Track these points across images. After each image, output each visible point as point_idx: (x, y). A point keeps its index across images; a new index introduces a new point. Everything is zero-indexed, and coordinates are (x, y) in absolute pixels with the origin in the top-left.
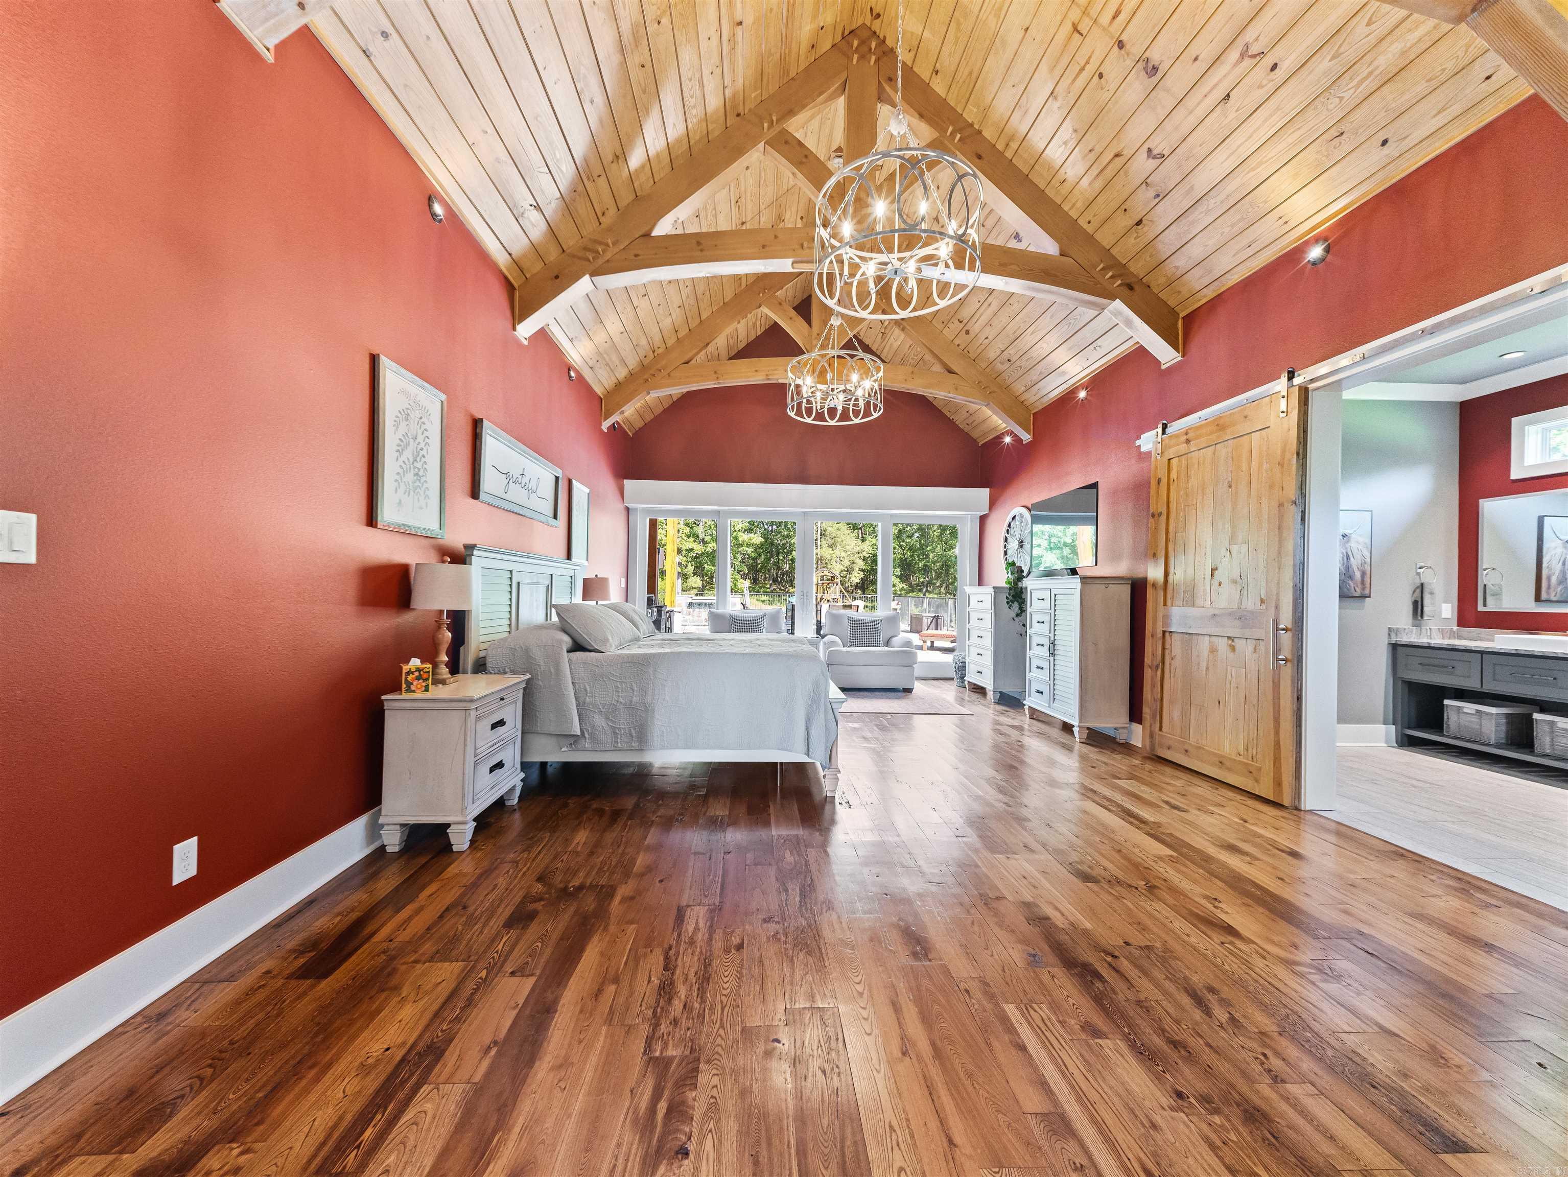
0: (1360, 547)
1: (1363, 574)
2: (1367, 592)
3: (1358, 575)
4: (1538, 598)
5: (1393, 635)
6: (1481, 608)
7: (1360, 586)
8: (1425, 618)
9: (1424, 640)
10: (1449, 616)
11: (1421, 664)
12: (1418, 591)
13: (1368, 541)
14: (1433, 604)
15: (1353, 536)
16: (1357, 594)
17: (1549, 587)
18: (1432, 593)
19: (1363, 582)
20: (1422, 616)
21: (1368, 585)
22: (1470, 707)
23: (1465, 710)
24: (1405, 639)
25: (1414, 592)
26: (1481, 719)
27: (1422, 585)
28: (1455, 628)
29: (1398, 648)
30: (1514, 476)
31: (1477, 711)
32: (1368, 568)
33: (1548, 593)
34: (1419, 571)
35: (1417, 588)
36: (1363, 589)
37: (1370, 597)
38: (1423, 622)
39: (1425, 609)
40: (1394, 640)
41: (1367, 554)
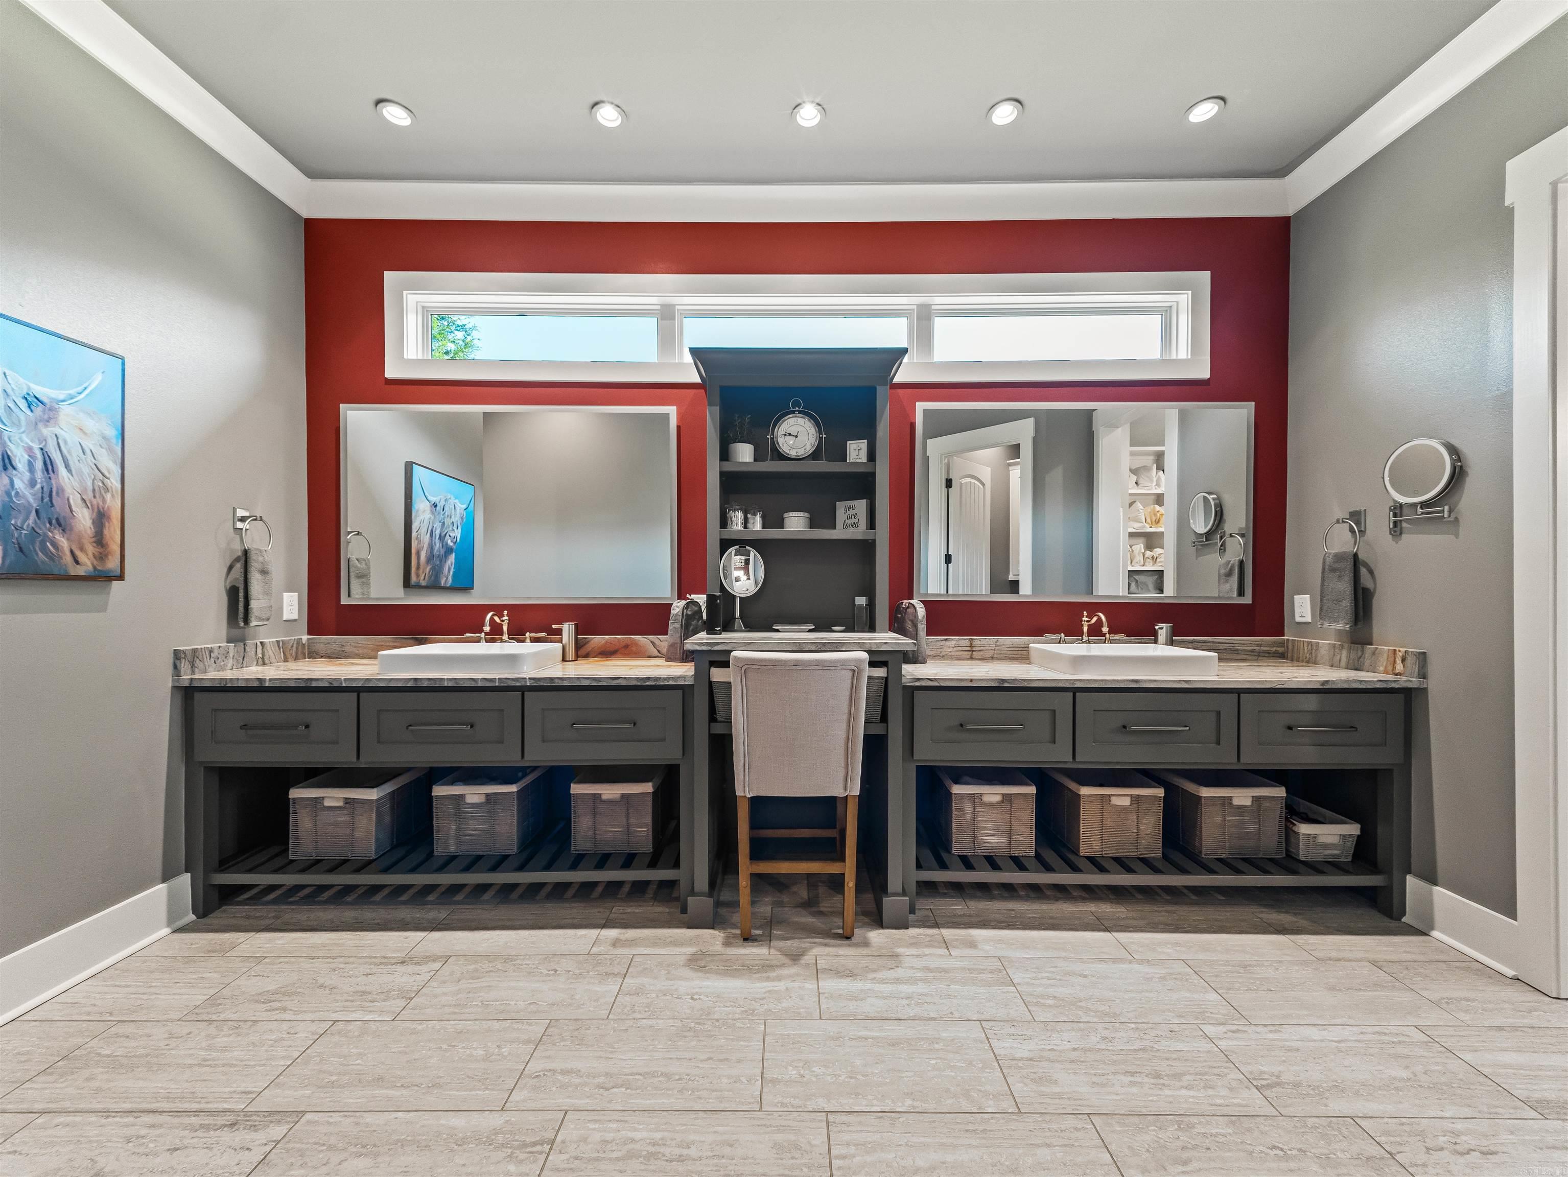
0: (88, 444)
1: (101, 518)
2: (112, 564)
3: (84, 519)
4: (407, 583)
5: (184, 666)
6: (344, 601)
7: (90, 549)
8: (253, 623)
9: (252, 672)
10: (295, 616)
11: (244, 727)
12: (239, 566)
13: (112, 433)
14: (267, 593)
15: (66, 411)
16: (81, 571)
17: (418, 568)
18: (264, 572)
19: (100, 540)
20: (246, 620)
21: (115, 547)
22: (333, 797)
23: (327, 803)
24: (212, 674)
25: (230, 568)
26: (353, 817)
27: (246, 553)
28: (305, 638)
29: (197, 696)
30: (391, 372)
31: (348, 801)
32: (113, 504)
33: (418, 576)
34: (239, 525)
35: (237, 560)
36: (102, 557)
37: (121, 577)
38: (249, 631)
39: (254, 604)
40: (186, 677)
41: (112, 469)
